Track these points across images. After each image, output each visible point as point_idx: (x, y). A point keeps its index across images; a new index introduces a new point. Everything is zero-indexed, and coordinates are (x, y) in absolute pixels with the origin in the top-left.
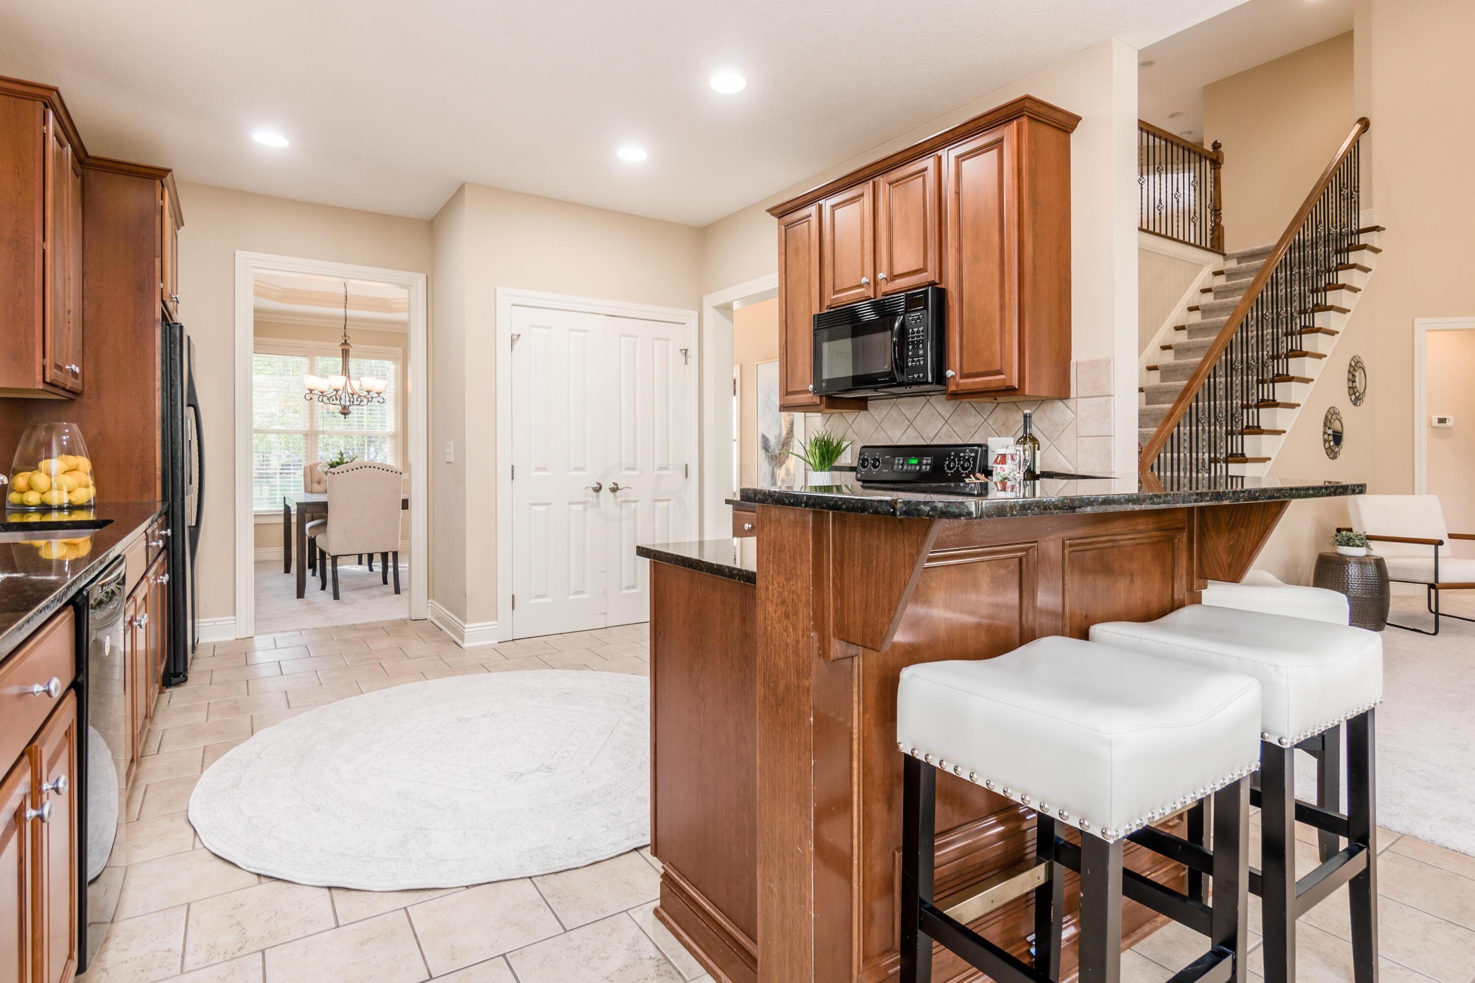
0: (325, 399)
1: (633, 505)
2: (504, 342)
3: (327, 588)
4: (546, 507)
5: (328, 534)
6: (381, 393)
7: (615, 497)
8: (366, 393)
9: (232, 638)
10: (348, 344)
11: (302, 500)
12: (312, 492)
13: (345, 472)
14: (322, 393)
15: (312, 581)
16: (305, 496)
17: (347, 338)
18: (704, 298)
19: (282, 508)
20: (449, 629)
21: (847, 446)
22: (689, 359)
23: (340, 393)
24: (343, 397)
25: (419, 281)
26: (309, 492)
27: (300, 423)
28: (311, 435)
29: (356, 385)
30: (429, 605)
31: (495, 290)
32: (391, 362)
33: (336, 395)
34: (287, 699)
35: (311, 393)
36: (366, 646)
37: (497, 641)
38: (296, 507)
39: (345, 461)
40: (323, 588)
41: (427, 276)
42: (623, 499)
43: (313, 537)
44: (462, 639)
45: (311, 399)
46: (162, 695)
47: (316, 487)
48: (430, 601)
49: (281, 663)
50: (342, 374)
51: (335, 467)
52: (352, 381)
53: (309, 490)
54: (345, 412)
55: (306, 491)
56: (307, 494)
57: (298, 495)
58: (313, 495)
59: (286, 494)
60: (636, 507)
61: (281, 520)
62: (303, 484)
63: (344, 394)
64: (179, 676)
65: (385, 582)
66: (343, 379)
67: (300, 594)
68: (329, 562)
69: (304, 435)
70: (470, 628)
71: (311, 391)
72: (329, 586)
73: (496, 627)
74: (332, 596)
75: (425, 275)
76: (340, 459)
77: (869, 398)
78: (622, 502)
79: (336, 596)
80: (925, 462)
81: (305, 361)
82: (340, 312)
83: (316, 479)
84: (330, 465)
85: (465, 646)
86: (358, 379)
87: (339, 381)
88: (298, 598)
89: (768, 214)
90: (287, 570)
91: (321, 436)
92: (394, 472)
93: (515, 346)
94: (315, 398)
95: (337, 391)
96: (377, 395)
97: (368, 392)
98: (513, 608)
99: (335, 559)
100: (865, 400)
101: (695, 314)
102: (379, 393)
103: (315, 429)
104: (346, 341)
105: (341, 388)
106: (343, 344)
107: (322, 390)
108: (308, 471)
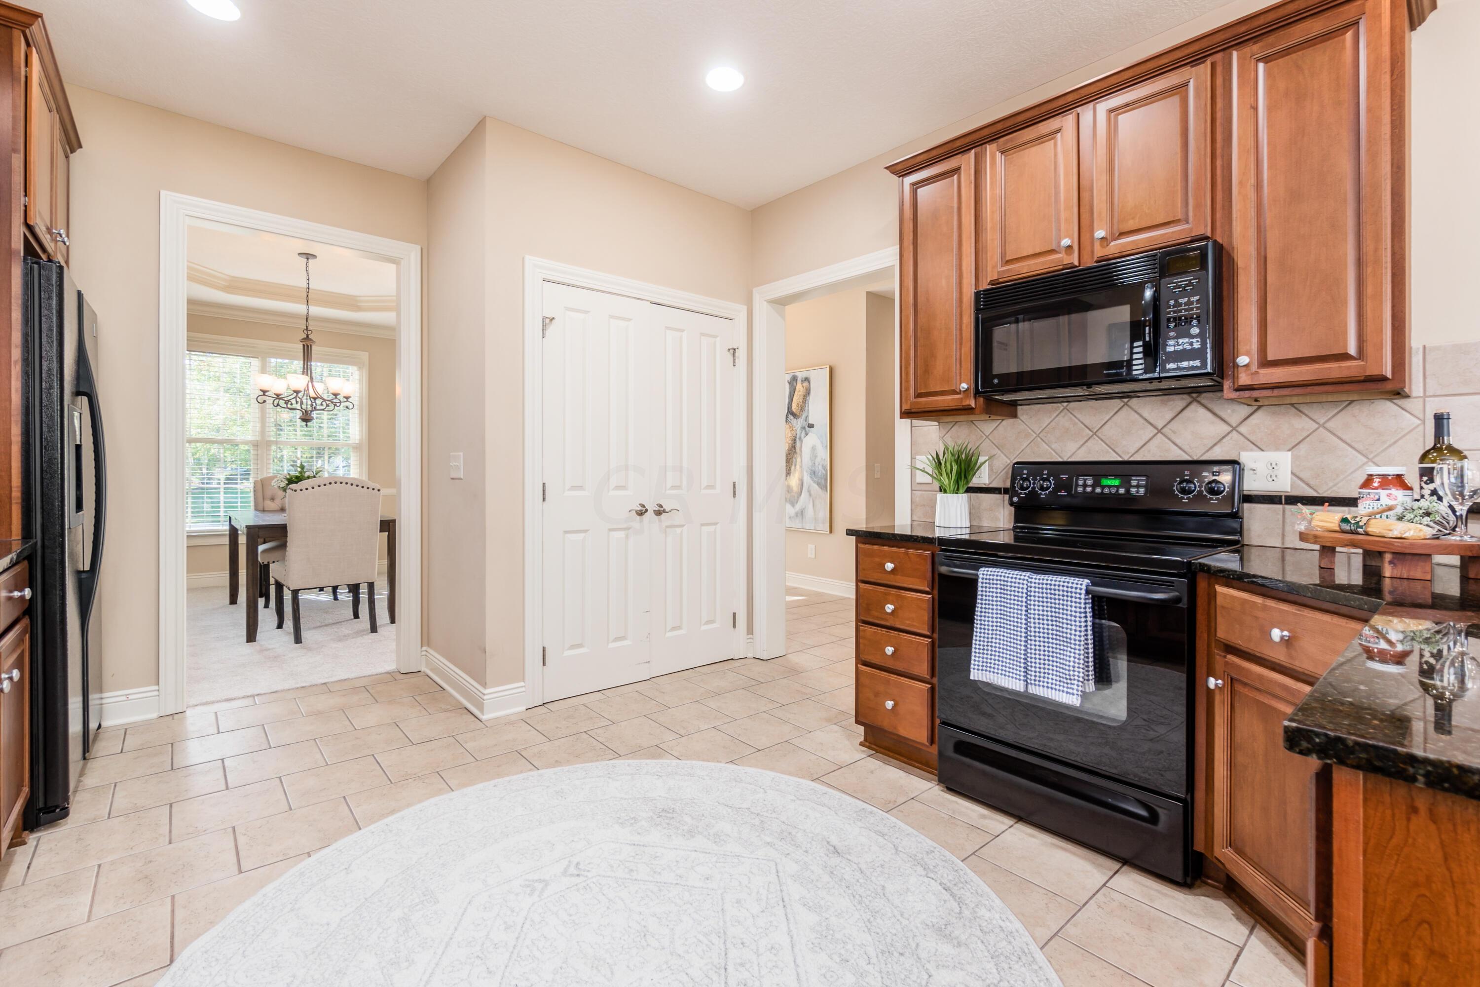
0: (282, 403)
1: (678, 530)
2: (533, 327)
3: (284, 626)
4: (582, 535)
5: (287, 563)
6: (350, 397)
7: (660, 521)
8: (331, 397)
9: (155, 715)
10: (311, 340)
11: (251, 523)
12: (264, 511)
13: (310, 488)
14: (278, 395)
15: (267, 616)
16: (256, 516)
17: (309, 332)
18: (755, 290)
19: (227, 528)
20: (454, 688)
21: (985, 462)
22: (737, 360)
23: (300, 395)
24: (305, 401)
25: (412, 254)
26: (260, 511)
27: (248, 433)
28: (261, 445)
29: (320, 388)
30: (424, 653)
31: (523, 258)
32: (355, 368)
33: (295, 398)
34: (236, 846)
35: (264, 395)
36: (347, 723)
37: (524, 708)
38: (245, 530)
39: (307, 474)
40: (280, 626)
41: (422, 249)
42: (668, 523)
43: (266, 563)
44: (481, 707)
45: (265, 401)
46: (19, 849)
47: (270, 505)
48: (424, 648)
49: (227, 762)
50: (303, 373)
51: (297, 483)
52: (315, 384)
53: (260, 509)
54: (306, 418)
55: (256, 509)
56: (259, 514)
57: (246, 517)
58: (266, 514)
59: (231, 514)
60: (682, 532)
61: (226, 541)
62: (252, 499)
63: (305, 397)
64: (54, 811)
65: (356, 616)
66: (305, 379)
67: (251, 637)
68: (287, 596)
69: (253, 445)
70: (491, 694)
71: (264, 392)
72: (289, 623)
73: (523, 689)
74: (292, 637)
75: (418, 248)
76: (301, 473)
77: (1019, 402)
78: (667, 527)
79: (298, 639)
80: (1134, 483)
81: (256, 363)
82: (300, 308)
83: (269, 494)
84: (287, 479)
85: (484, 717)
86: (321, 381)
87: (300, 382)
88: (247, 642)
89: (887, 172)
90: (233, 600)
91: (274, 447)
92: (370, 489)
93: (547, 332)
94: (270, 401)
95: (297, 392)
96: (345, 400)
97: (336, 395)
98: (544, 664)
99: (295, 593)
100: (1014, 404)
101: (744, 308)
102: (347, 398)
103: (268, 439)
104: (308, 336)
105: (302, 389)
106: (304, 339)
107: (278, 392)
108: (259, 486)
